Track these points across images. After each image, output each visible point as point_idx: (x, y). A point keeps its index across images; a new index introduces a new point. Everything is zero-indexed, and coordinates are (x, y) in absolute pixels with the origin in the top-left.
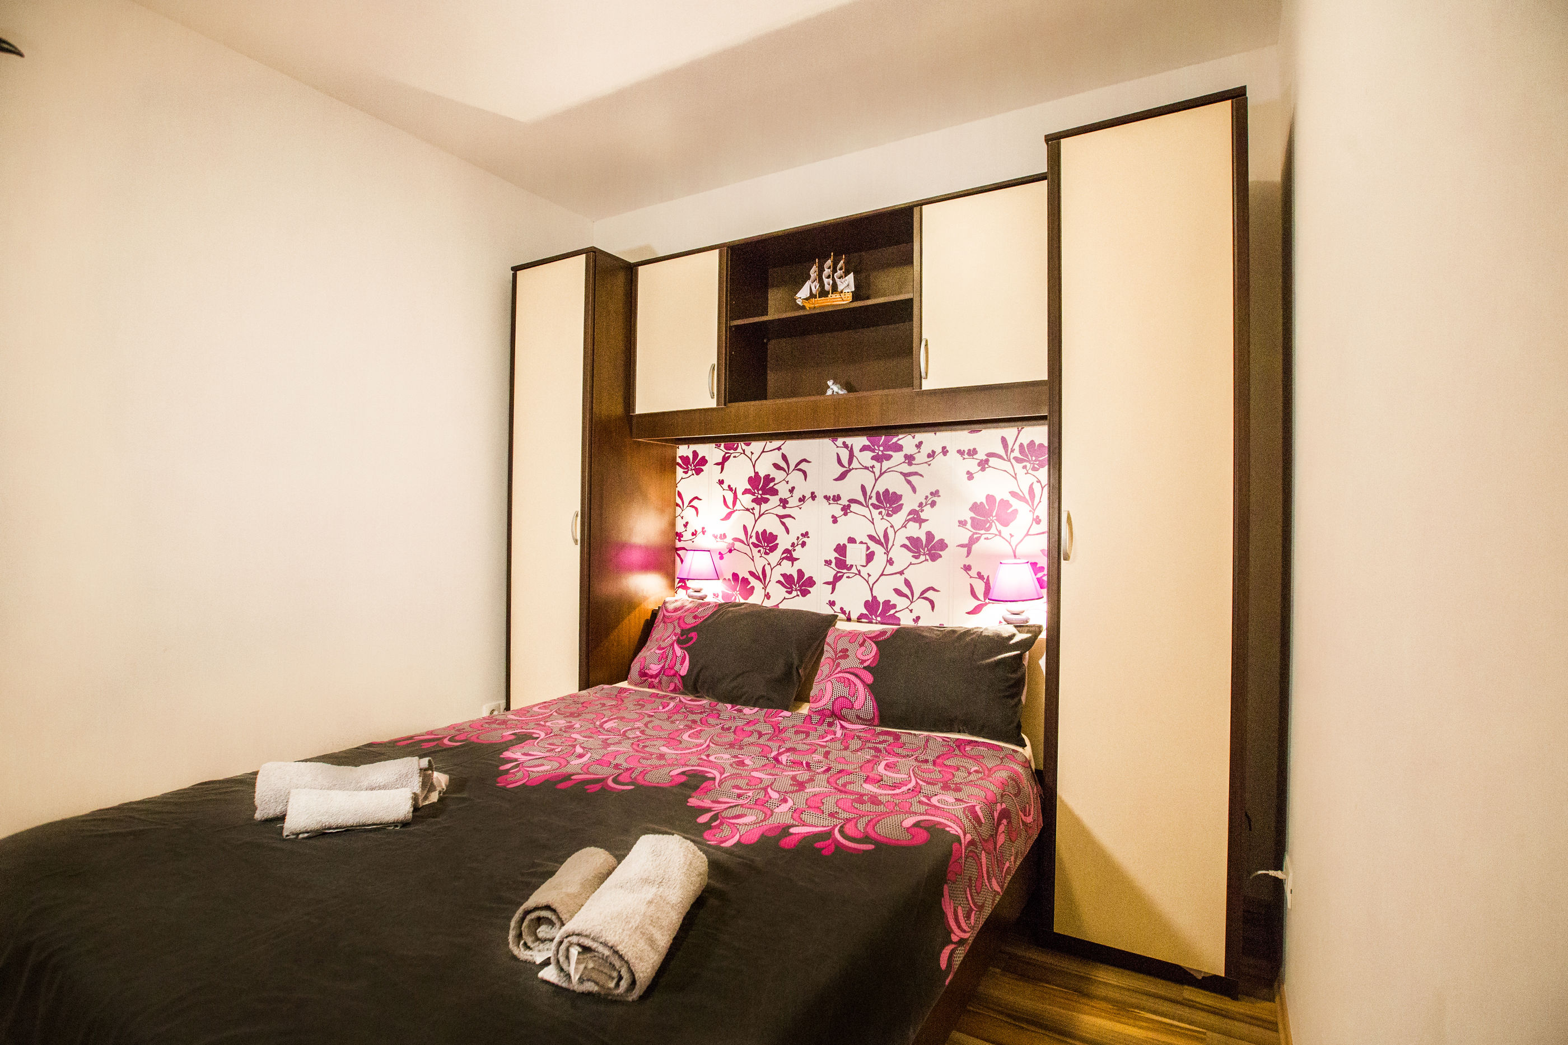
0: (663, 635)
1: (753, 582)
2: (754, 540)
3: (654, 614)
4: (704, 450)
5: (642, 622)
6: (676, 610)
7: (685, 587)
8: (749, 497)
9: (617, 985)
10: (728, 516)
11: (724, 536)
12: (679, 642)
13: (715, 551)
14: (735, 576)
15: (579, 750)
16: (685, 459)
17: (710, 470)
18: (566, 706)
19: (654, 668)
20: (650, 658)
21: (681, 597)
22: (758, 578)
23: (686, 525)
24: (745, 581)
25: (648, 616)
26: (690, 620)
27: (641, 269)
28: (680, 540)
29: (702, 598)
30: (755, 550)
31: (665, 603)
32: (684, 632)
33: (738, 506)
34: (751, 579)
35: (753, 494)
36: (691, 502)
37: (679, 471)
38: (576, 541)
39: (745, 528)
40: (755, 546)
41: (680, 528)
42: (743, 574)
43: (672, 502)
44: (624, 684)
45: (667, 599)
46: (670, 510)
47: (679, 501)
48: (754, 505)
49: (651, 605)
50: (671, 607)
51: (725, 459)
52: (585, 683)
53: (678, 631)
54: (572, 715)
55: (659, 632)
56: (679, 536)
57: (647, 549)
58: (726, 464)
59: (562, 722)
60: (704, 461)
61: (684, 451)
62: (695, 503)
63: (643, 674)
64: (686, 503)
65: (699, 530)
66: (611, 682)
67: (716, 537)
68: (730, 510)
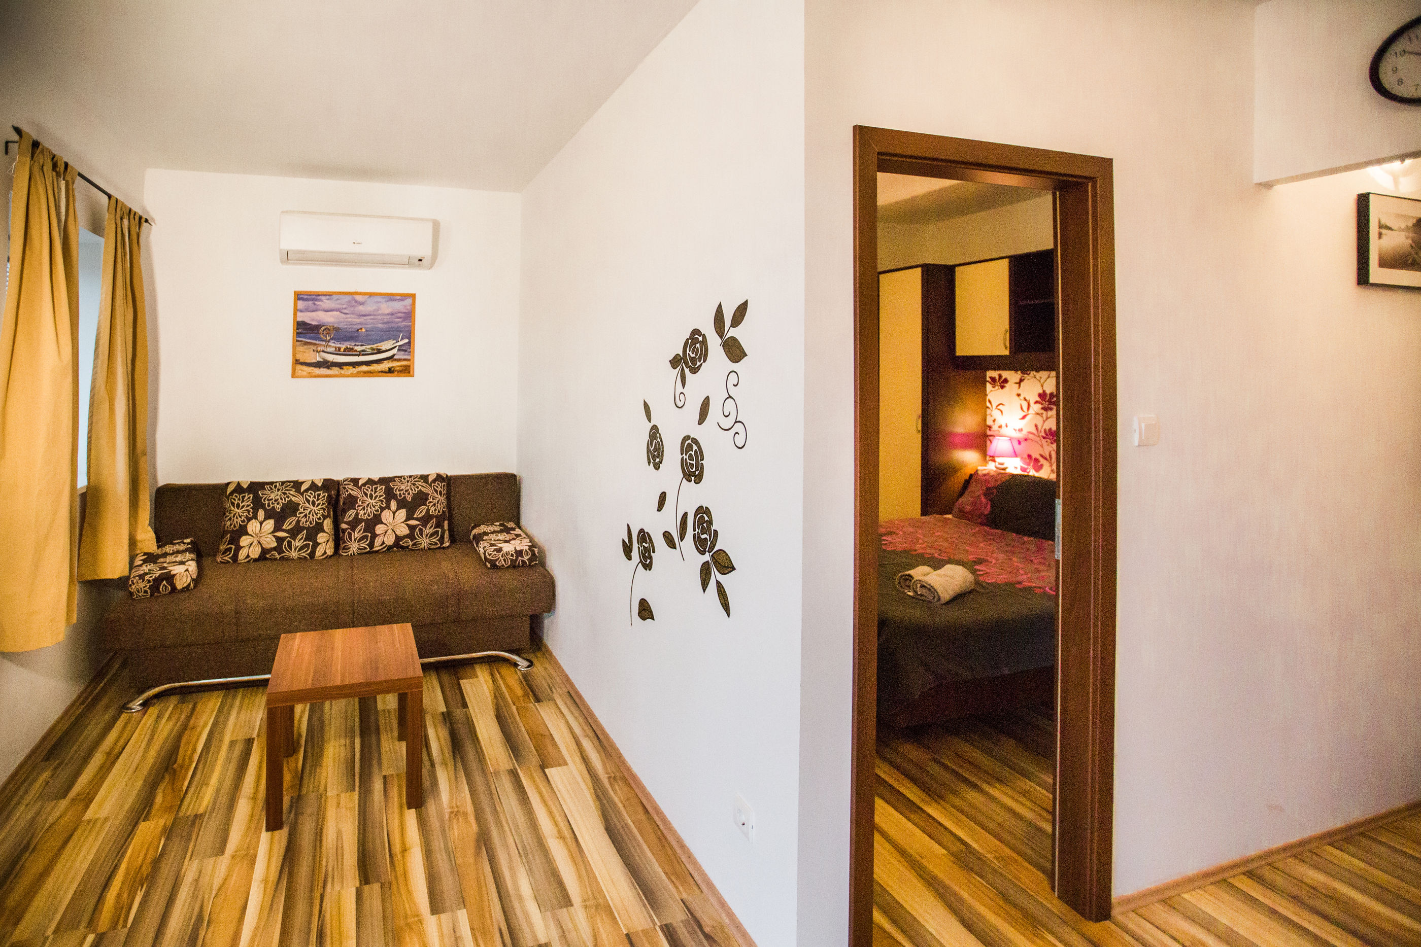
0: (976, 490)
1: (1042, 461)
2: (1043, 434)
3: (971, 476)
4: (1005, 374)
5: (963, 481)
6: (984, 475)
7: (994, 461)
8: (1039, 406)
9: (934, 599)
10: (1024, 417)
11: (1021, 430)
12: (985, 495)
13: (1015, 438)
14: (1029, 456)
15: (920, 541)
16: (993, 379)
17: (1011, 387)
18: (912, 522)
19: (968, 508)
20: (966, 501)
21: (991, 467)
22: (1046, 459)
23: (994, 421)
24: (1036, 460)
25: (967, 477)
26: (993, 484)
27: (957, 269)
28: (990, 430)
29: (1004, 469)
30: (1044, 441)
31: (977, 471)
32: (988, 489)
33: (1031, 411)
34: (1041, 459)
35: (1042, 404)
36: (997, 406)
37: (989, 387)
38: (919, 431)
39: (1036, 426)
40: (1044, 438)
41: (989, 422)
42: (1035, 455)
43: (983, 406)
44: (950, 516)
45: (979, 468)
46: (983, 411)
47: (988, 404)
48: (1043, 411)
49: (970, 471)
50: (980, 473)
51: (1021, 380)
52: (924, 512)
53: (984, 488)
54: (918, 527)
55: (973, 487)
56: (990, 427)
57: (966, 435)
58: (1022, 384)
59: (911, 530)
60: (1006, 381)
61: (990, 374)
62: (1000, 407)
63: (961, 511)
64: (994, 406)
65: (1004, 425)
66: (941, 514)
67: (1015, 430)
68: (1025, 414)
